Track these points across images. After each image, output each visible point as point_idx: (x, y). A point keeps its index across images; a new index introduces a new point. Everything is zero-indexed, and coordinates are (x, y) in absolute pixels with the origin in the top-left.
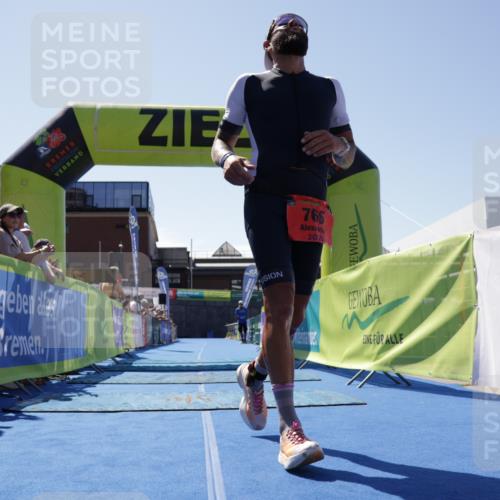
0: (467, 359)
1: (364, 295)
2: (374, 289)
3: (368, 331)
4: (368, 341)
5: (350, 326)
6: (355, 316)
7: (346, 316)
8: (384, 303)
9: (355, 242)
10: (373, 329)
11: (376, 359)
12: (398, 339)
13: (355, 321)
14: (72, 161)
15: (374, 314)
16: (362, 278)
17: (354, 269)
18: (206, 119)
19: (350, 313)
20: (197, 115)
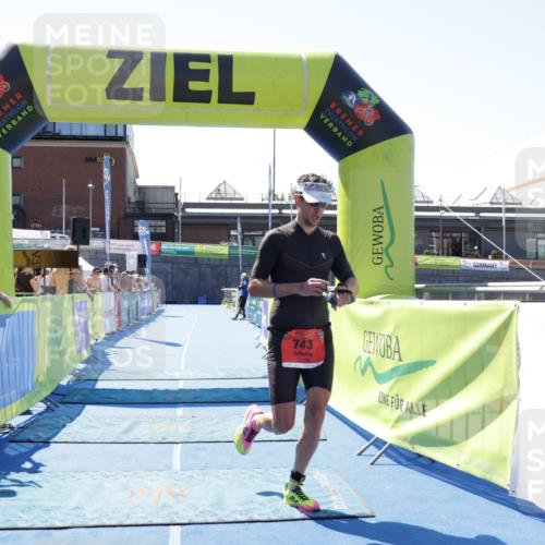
0: (505, 459)
1: (382, 342)
2: (394, 340)
3: (385, 388)
4: (384, 400)
5: (363, 372)
6: (369, 363)
7: (360, 358)
8: (405, 362)
9: (379, 229)
10: (392, 388)
11: (393, 427)
12: (421, 409)
13: (369, 369)
14: (19, 118)
15: (393, 370)
16: (381, 320)
17: (372, 303)
18: (193, 65)
19: (365, 357)
20: (182, 60)
